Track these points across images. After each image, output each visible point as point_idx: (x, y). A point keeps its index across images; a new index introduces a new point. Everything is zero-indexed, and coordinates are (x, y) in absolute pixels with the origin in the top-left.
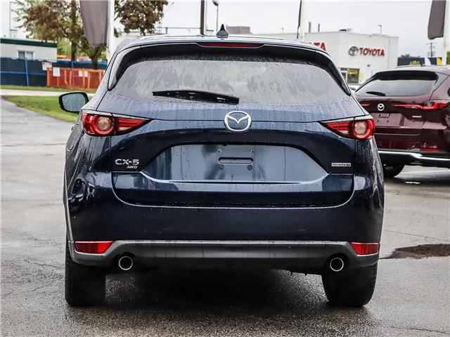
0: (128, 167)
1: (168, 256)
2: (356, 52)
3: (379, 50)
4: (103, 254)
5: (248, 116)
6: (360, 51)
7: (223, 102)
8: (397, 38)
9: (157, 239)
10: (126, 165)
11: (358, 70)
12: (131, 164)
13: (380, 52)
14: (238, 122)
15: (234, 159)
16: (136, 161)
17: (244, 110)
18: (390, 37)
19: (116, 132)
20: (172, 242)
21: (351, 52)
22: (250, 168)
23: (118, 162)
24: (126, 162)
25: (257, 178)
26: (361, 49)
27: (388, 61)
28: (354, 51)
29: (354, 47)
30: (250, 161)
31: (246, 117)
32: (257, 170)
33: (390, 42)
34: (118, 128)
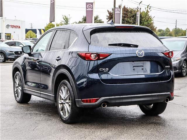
0: (104, 71)
1: (120, 101)
2: (9, 27)
3: (18, 26)
4: (96, 103)
5: (143, 51)
6: (10, 26)
7: (133, 47)
8: (25, 21)
9: (116, 96)
10: (104, 70)
11: (10, 34)
12: (105, 70)
13: (19, 27)
14: (140, 54)
15: (137, 66)
16: (107, 69)
17: (142, 50)
18: (22, 21)
19: (99, 59)
20: (122, 96)
21: (7, 27)
22: (142, 69)
23: (101, 69)
24: (104, 69)
25: (145, 73)
26: (11, 26)
27: (22, 30)
28: (8, 26)
29: (8, 25)
30: (142, 67)
31: (142, 52)
32: (145, 70)
33: (22, 23)
34: (100, 58)
